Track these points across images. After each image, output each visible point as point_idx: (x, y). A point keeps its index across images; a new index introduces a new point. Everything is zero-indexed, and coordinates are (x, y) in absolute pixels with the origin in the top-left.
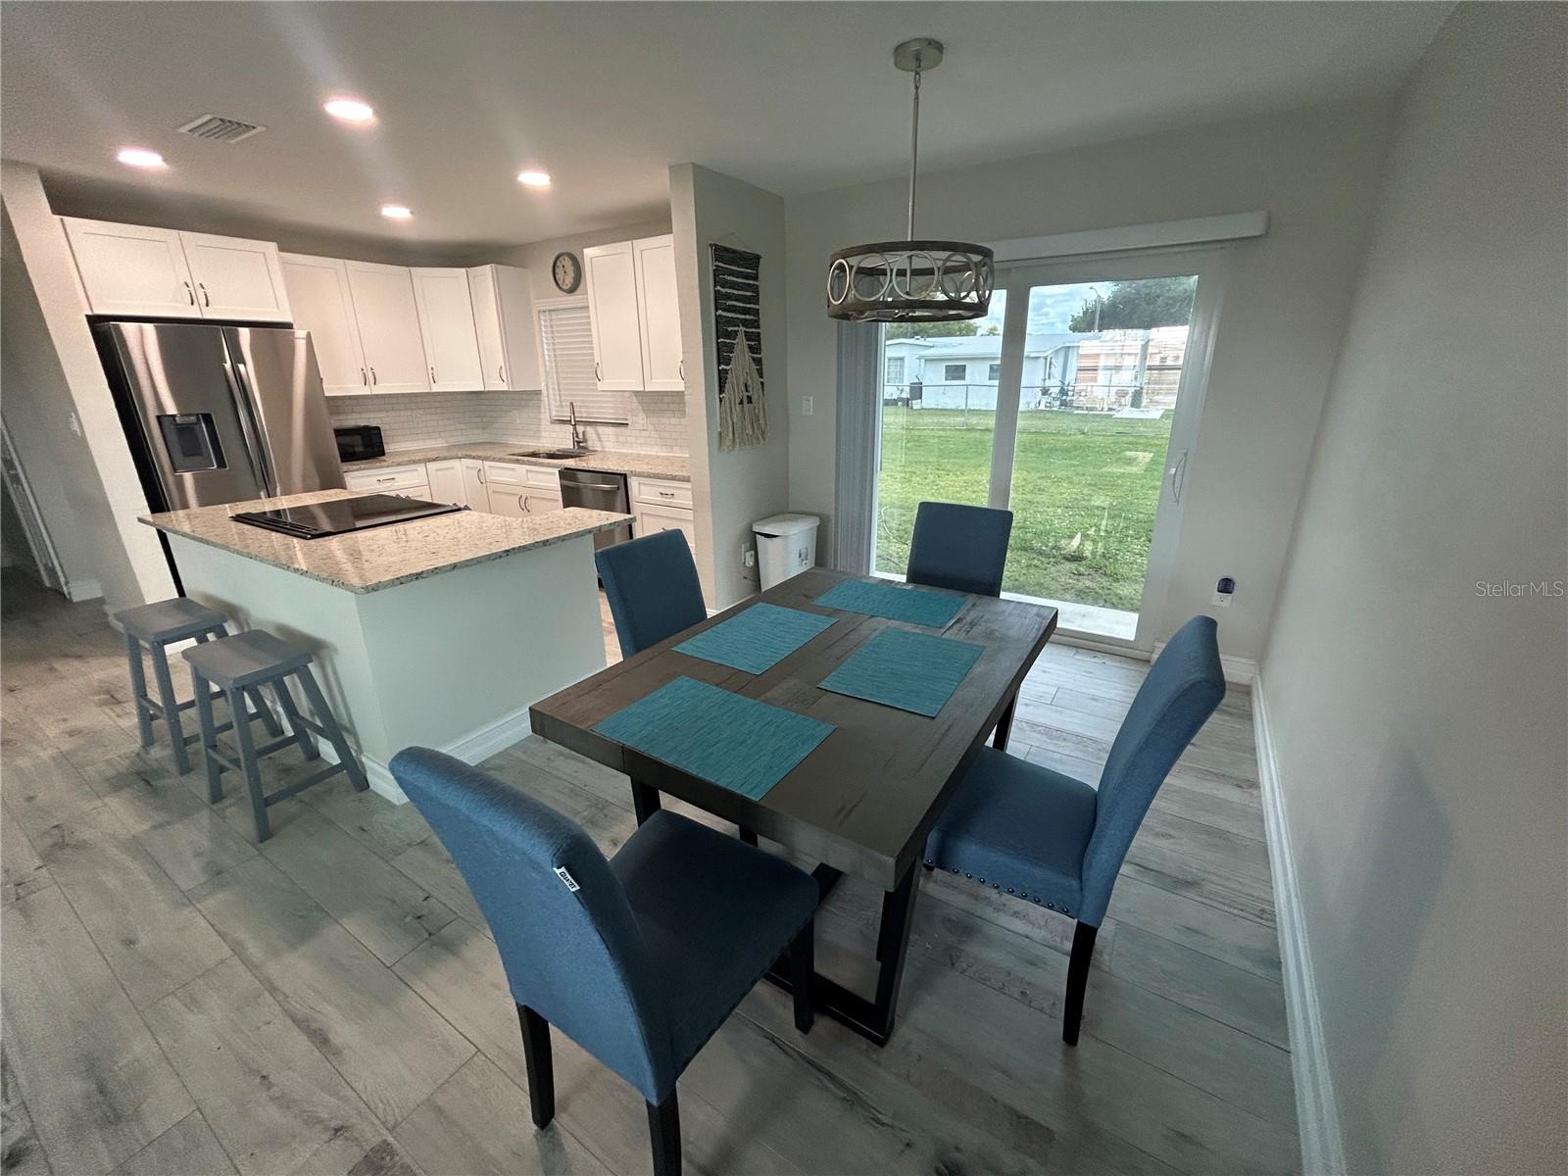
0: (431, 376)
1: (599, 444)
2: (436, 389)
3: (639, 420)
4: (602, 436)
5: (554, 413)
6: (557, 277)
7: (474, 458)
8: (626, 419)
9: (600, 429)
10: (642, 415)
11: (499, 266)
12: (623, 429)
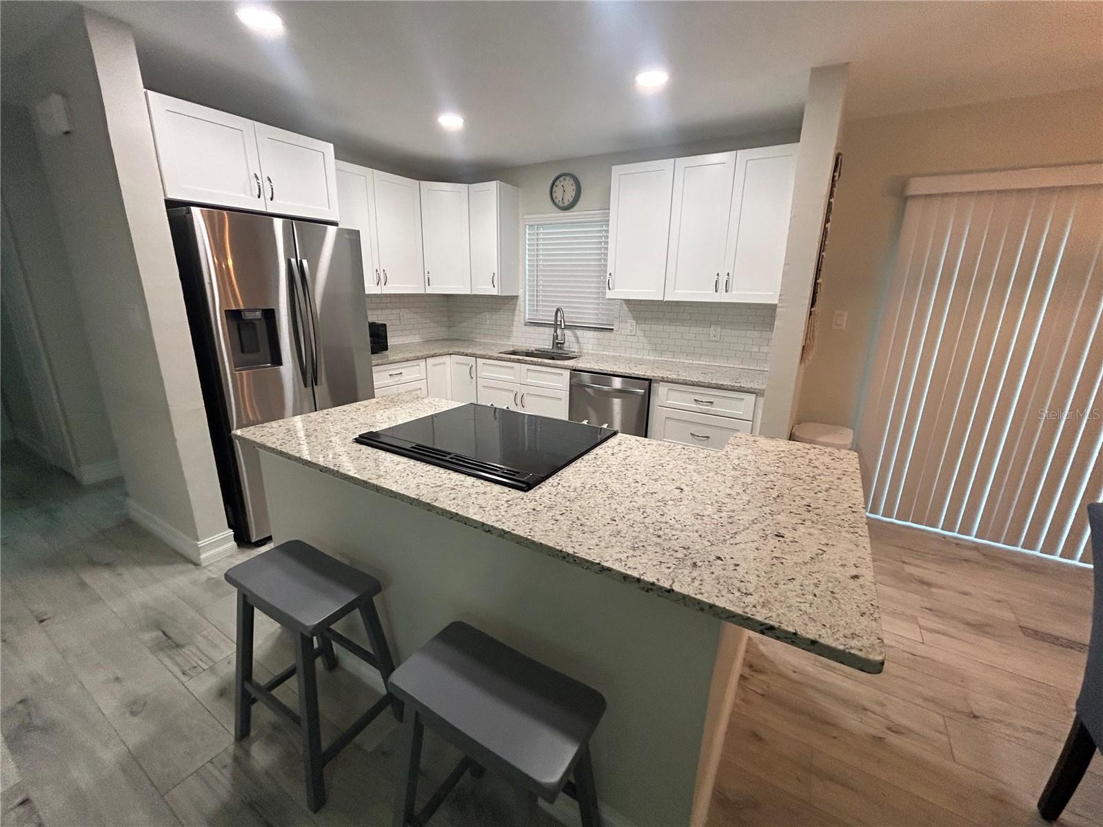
0: (427, 280)
1: (576, 346)
2: (429, 291)
3: (629, 326)
4: (580, 339)
5: (527, 316)
6: (554, 195)
7: (467, 355)
8: (613, 325)
9: (579, 333)
10: (631, 321)
11: (502, 183)
12: (607, 334)
